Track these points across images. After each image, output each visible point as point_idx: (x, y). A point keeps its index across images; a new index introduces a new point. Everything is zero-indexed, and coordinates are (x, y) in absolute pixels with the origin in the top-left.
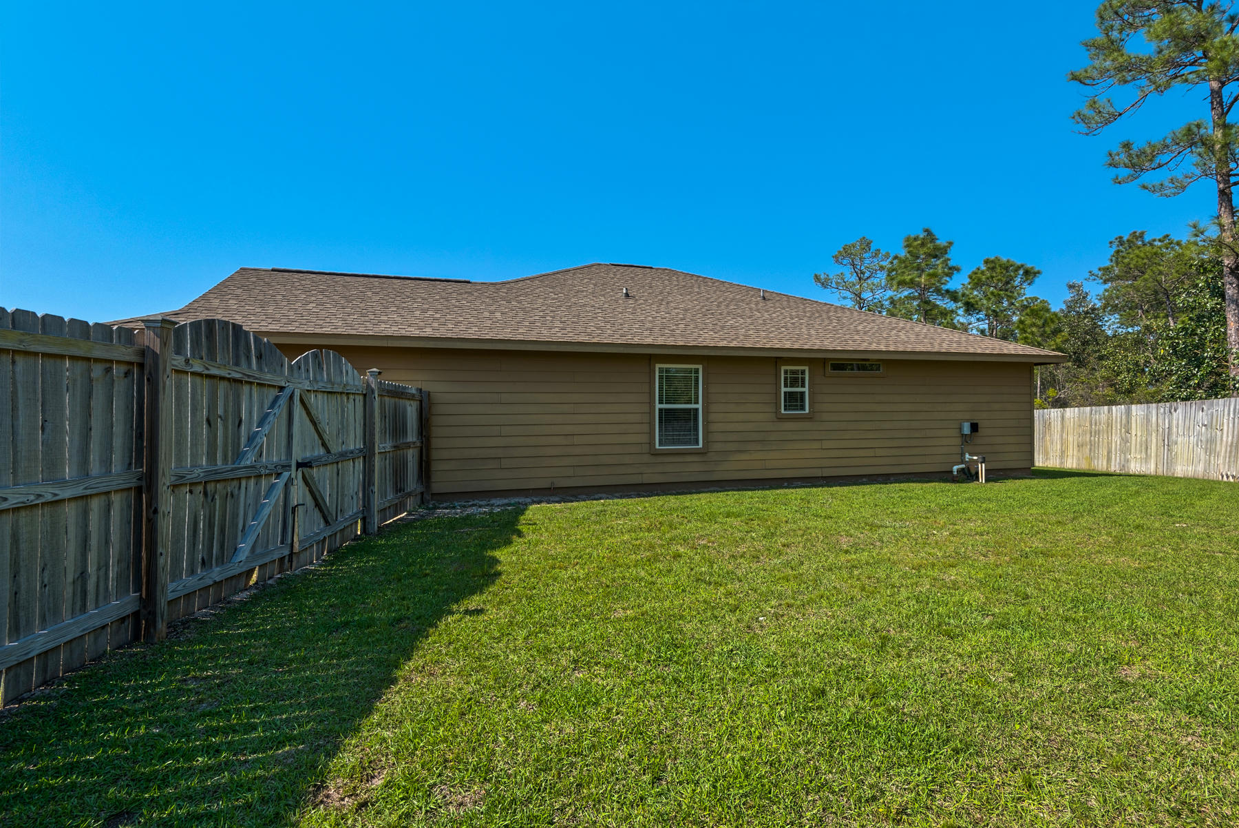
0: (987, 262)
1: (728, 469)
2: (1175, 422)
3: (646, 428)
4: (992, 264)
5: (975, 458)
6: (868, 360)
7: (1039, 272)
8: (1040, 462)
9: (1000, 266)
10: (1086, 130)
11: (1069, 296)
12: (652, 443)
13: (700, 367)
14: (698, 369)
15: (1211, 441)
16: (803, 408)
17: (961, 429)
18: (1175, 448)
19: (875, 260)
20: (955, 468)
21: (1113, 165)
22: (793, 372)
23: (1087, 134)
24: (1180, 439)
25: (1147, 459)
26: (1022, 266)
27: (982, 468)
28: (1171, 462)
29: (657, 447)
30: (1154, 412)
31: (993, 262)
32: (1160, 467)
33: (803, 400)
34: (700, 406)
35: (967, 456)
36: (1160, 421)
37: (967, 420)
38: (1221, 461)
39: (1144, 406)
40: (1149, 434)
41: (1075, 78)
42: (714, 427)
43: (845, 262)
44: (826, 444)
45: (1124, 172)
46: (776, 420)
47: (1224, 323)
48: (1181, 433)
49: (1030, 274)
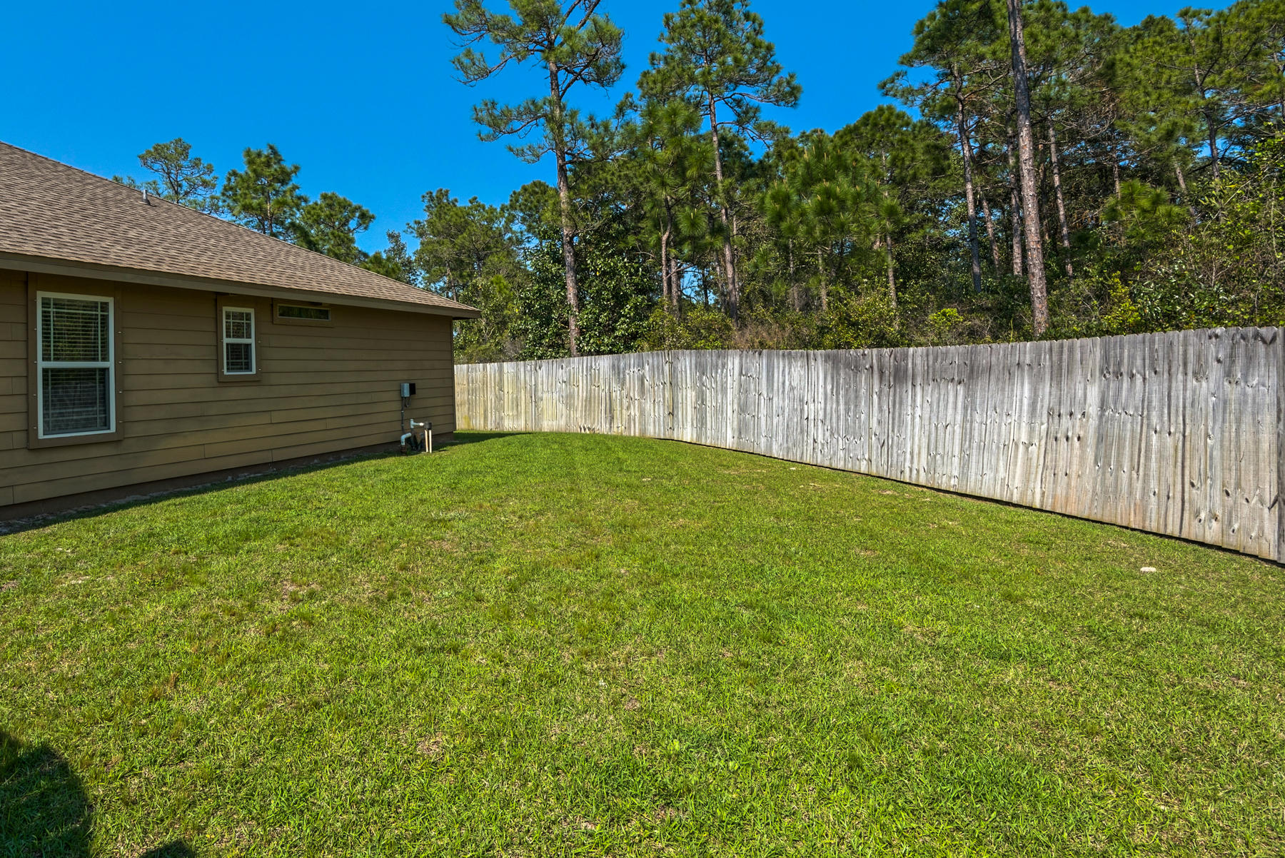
0: (325, 197)
1: (154, 464)
2: (540, 379)
3: (19, 404)
4: (330, 200)
5: (422, 424)
6: (320, 304)
7: (373, 217)
8: (461, 425)
9: (339, 204)
10: (464, 79)
11: (390, 245)
12: (30, 430)
13: (110, 300)
14: (107, 304)
15: (570, 396)
16: (248, 368)
17: (401, 391)
18: (540, 404)
19: (195, 171)
20: (403, 437)
21: (479, 121)
22: (235, 316)
23: (465, 83)
24: (545, 396)
25: (518, 416)
26: (360, 208)
27: (428, 435)
28: (538, 418)
29: (41, 436)
30: (522, 370)
31: (331, 198)
32: (529, 423)
33: (248, 356)
34: (110, 364)
35: (412, 423)
36: (528, 378)
37: (406, 381)
38: (579, 415)
39: (513, 364)
40: (519, 391)
41: (448, 22)
42: (133, 399)
43: (157, 166)
44: (277, 417)
45: (486, 130)
46: (217, 384)
47: (564, 287)
48: (545, 389)
49: (365, 218)
